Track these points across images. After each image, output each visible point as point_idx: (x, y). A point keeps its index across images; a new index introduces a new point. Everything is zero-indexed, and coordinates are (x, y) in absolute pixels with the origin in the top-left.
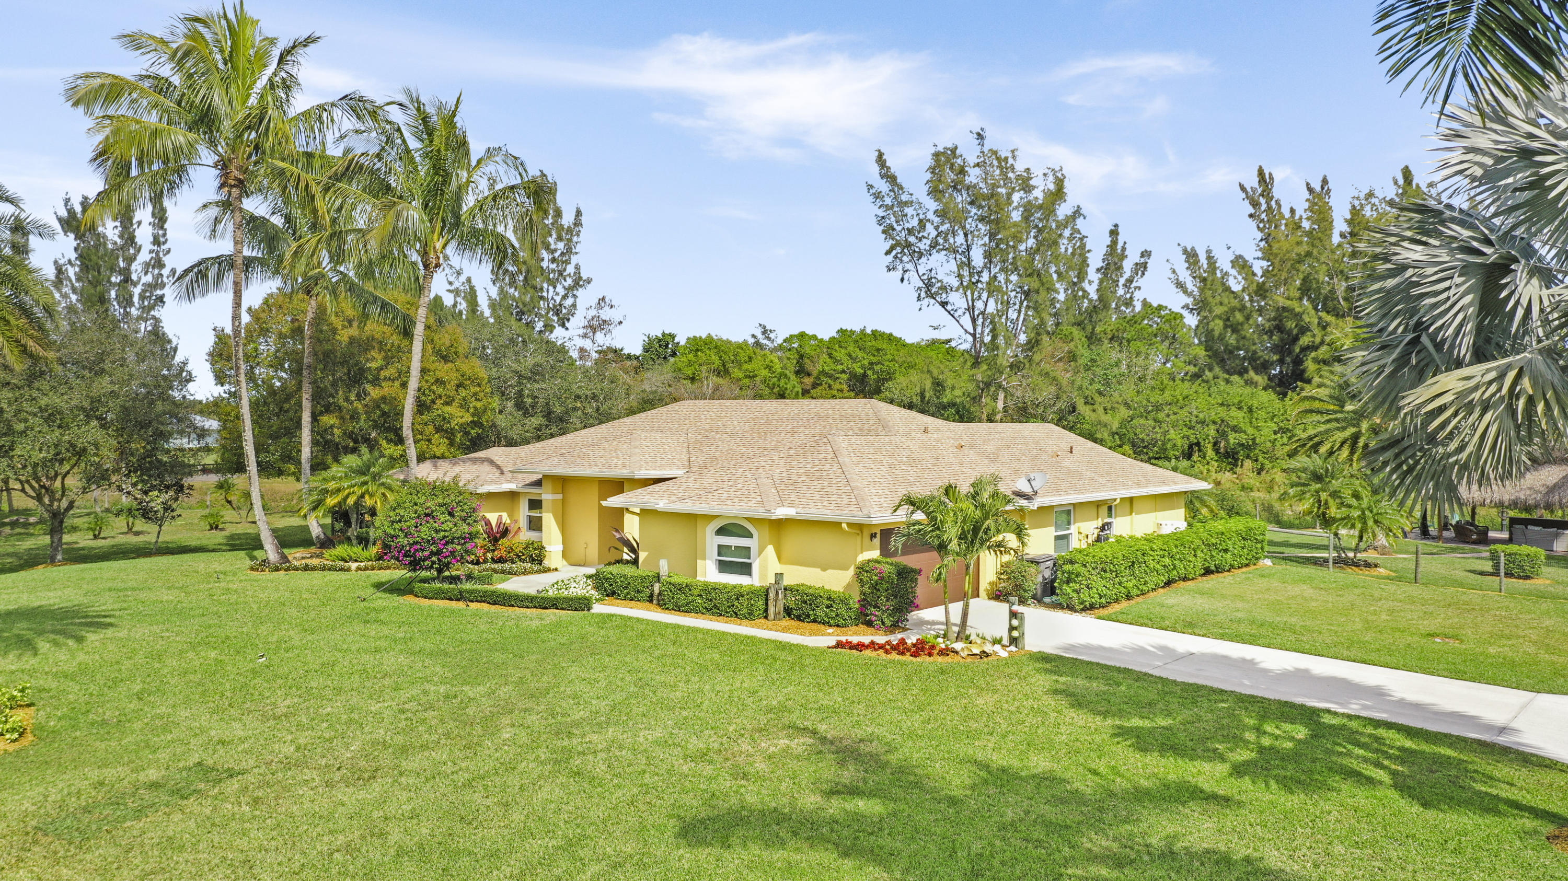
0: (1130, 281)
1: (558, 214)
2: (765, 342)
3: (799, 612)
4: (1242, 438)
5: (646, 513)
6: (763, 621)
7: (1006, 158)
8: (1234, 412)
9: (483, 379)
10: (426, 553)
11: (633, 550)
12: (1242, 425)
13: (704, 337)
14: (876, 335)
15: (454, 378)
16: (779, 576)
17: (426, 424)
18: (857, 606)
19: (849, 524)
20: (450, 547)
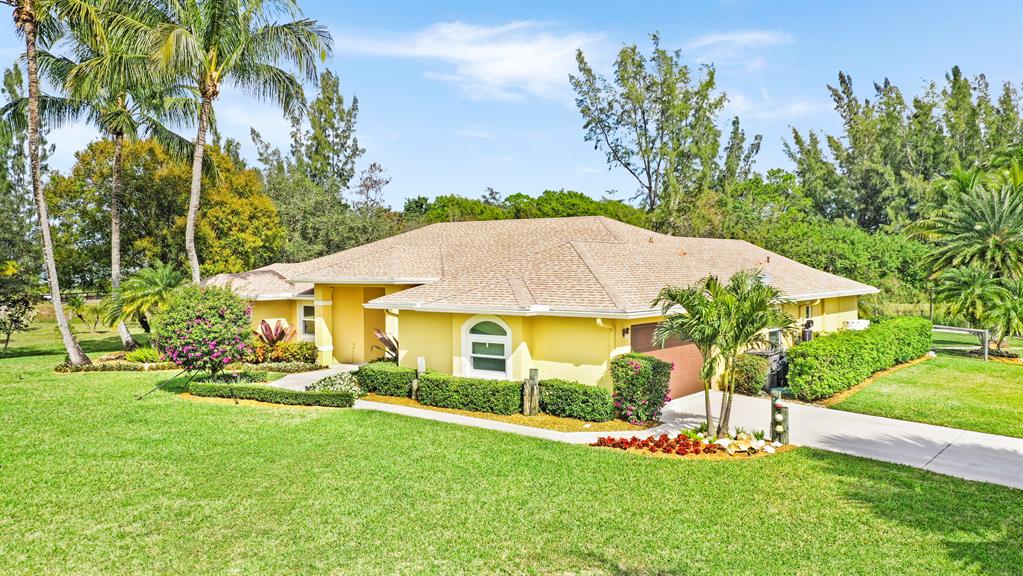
0: (748, 157)
1: (340, 101)
2: (492, 201)
3: (554, 407)
4: (847, 263)
5: (405, 314)
6: (519, 416)
7: (671, 58)
8: (841, 245)
9: (273, 212)
10: (199, 354)
11: (394, 349)
12: (847, 254)
13: (448, 196)
14: (571, 194)
15: (247, 211)
16: (534, 372)
17: (224, 248)
18: (612, 400)
19: (603, 320)
20: (221, 347)
